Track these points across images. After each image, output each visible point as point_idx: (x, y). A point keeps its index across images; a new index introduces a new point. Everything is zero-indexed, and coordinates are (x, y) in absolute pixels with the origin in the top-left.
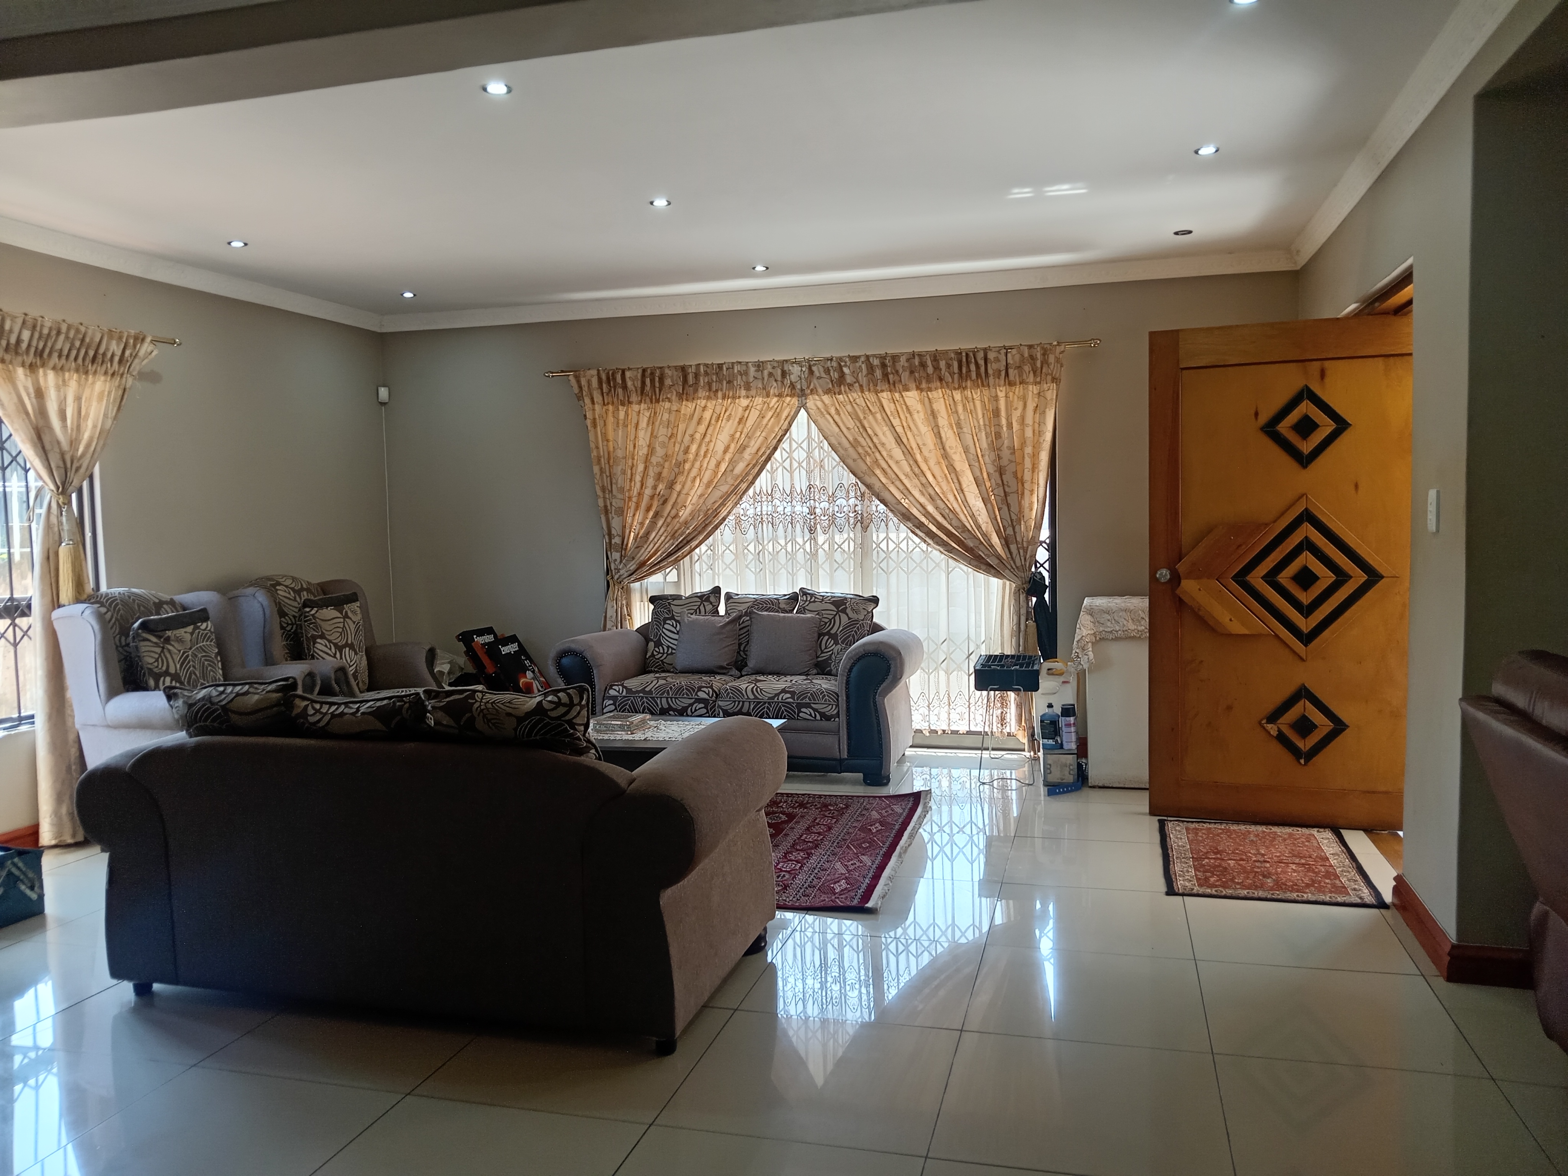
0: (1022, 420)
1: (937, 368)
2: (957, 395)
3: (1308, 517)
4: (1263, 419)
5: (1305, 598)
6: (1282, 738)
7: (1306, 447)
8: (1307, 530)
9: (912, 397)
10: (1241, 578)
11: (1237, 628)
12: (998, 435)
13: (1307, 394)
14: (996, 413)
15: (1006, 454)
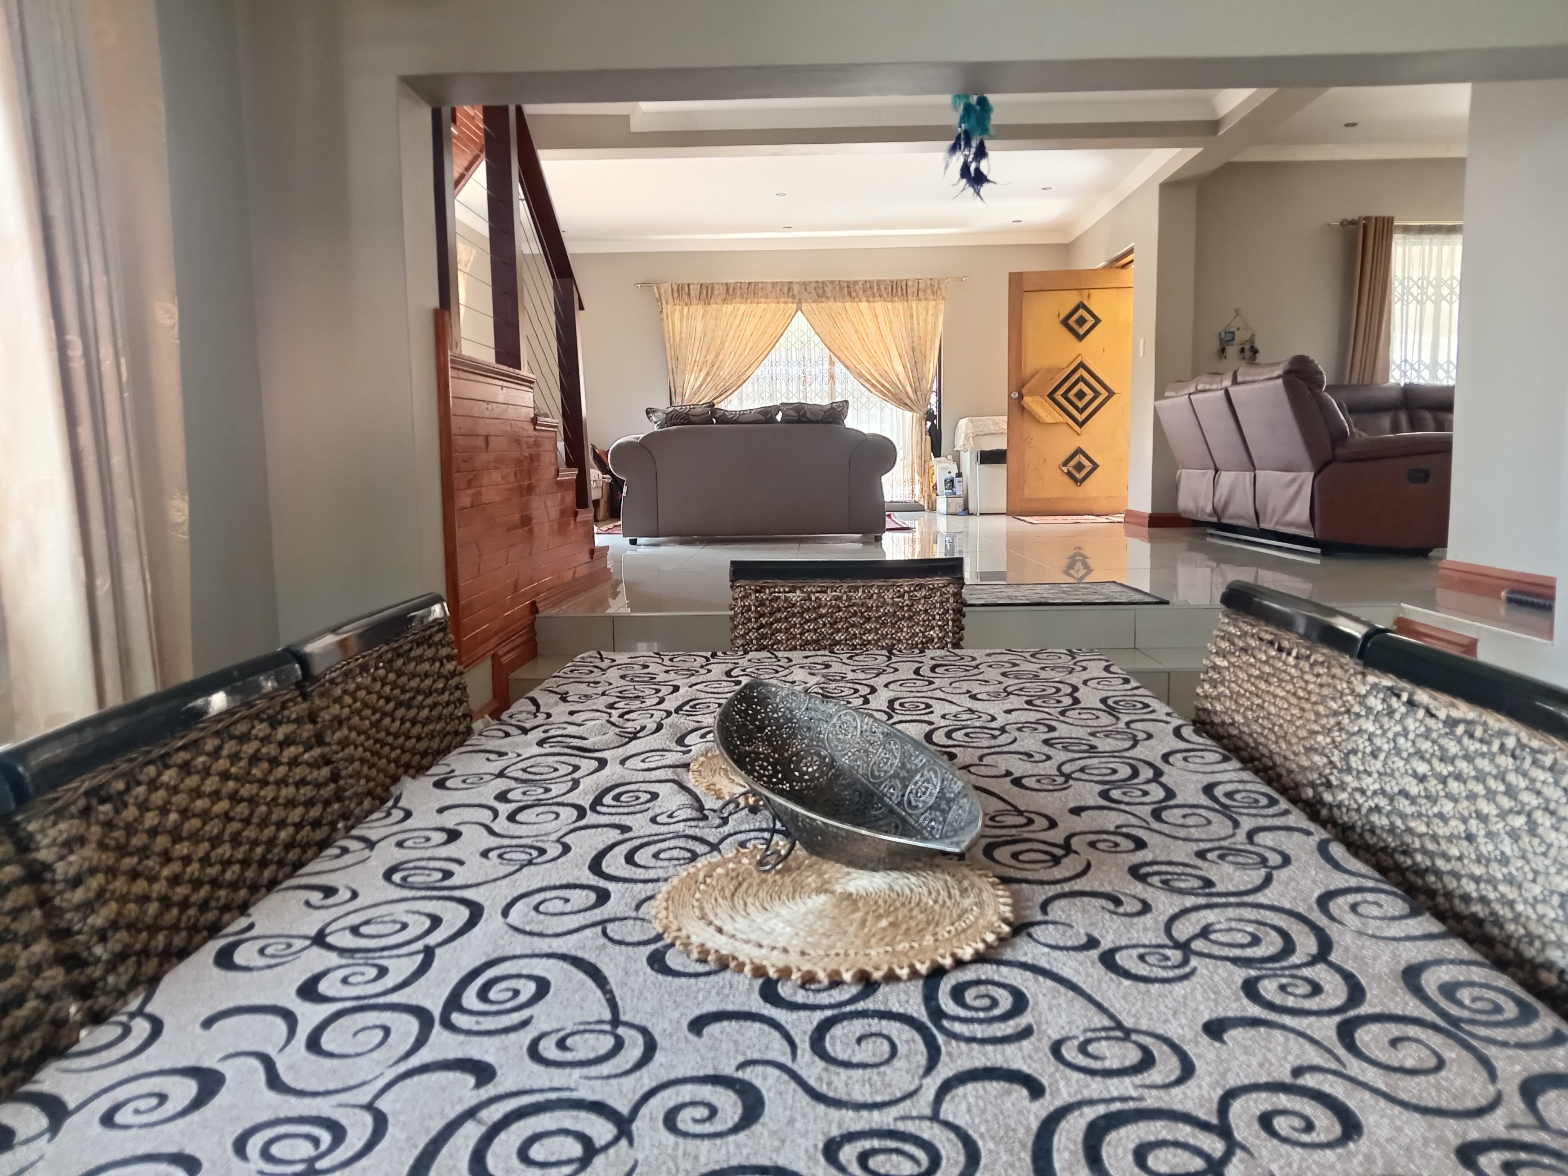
0: (926, 321)
1: (879, 289)
2: (889, 305)
3: (1082, 365)
4: (1062, 317)
5: (1080, 405)
6: (1069, 474)
7: (1081, 331)
8: (1082, 372)
9: (864, 305)
10: (1051, 396)
11: (1049, 420)
12: (912, 329)
13: (1081, 306)
14: (911, 316)
15: (916, 340)
